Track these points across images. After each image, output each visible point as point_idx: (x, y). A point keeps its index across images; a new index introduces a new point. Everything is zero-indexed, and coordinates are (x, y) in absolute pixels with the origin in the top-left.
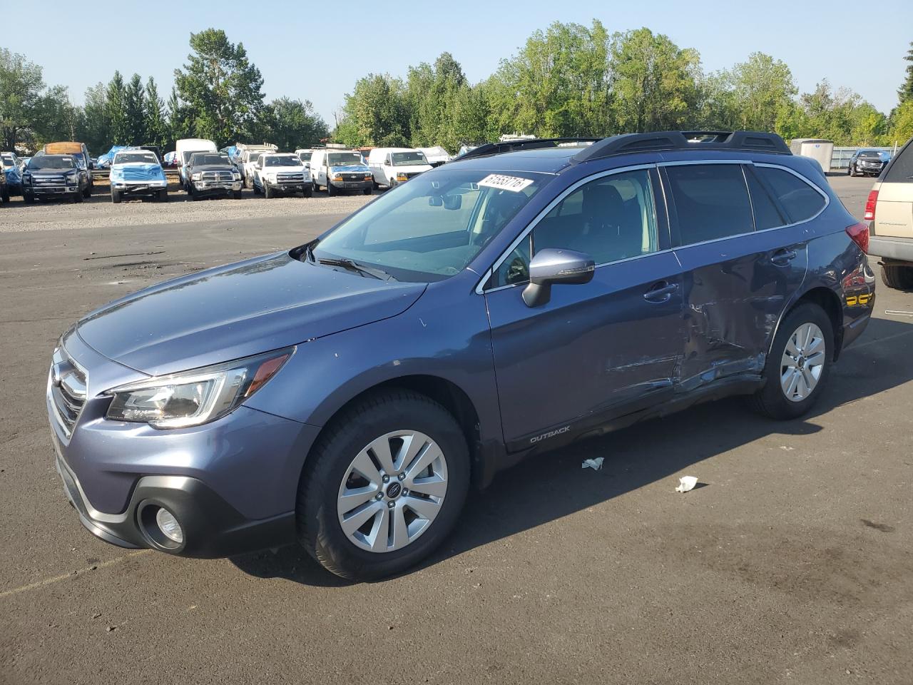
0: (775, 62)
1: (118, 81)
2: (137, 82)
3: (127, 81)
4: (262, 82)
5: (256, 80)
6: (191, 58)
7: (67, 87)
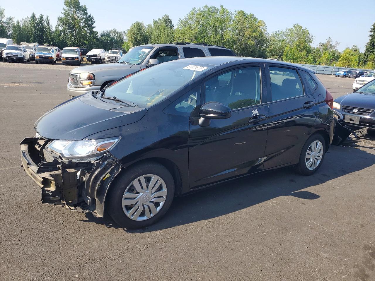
0: (304, 28)
1: (34, 17)
2: (42, 18)
3: (37, 17)
4: (94, 22)
5: (92, 21)
6: (64, 9)
7: (14, 18)
